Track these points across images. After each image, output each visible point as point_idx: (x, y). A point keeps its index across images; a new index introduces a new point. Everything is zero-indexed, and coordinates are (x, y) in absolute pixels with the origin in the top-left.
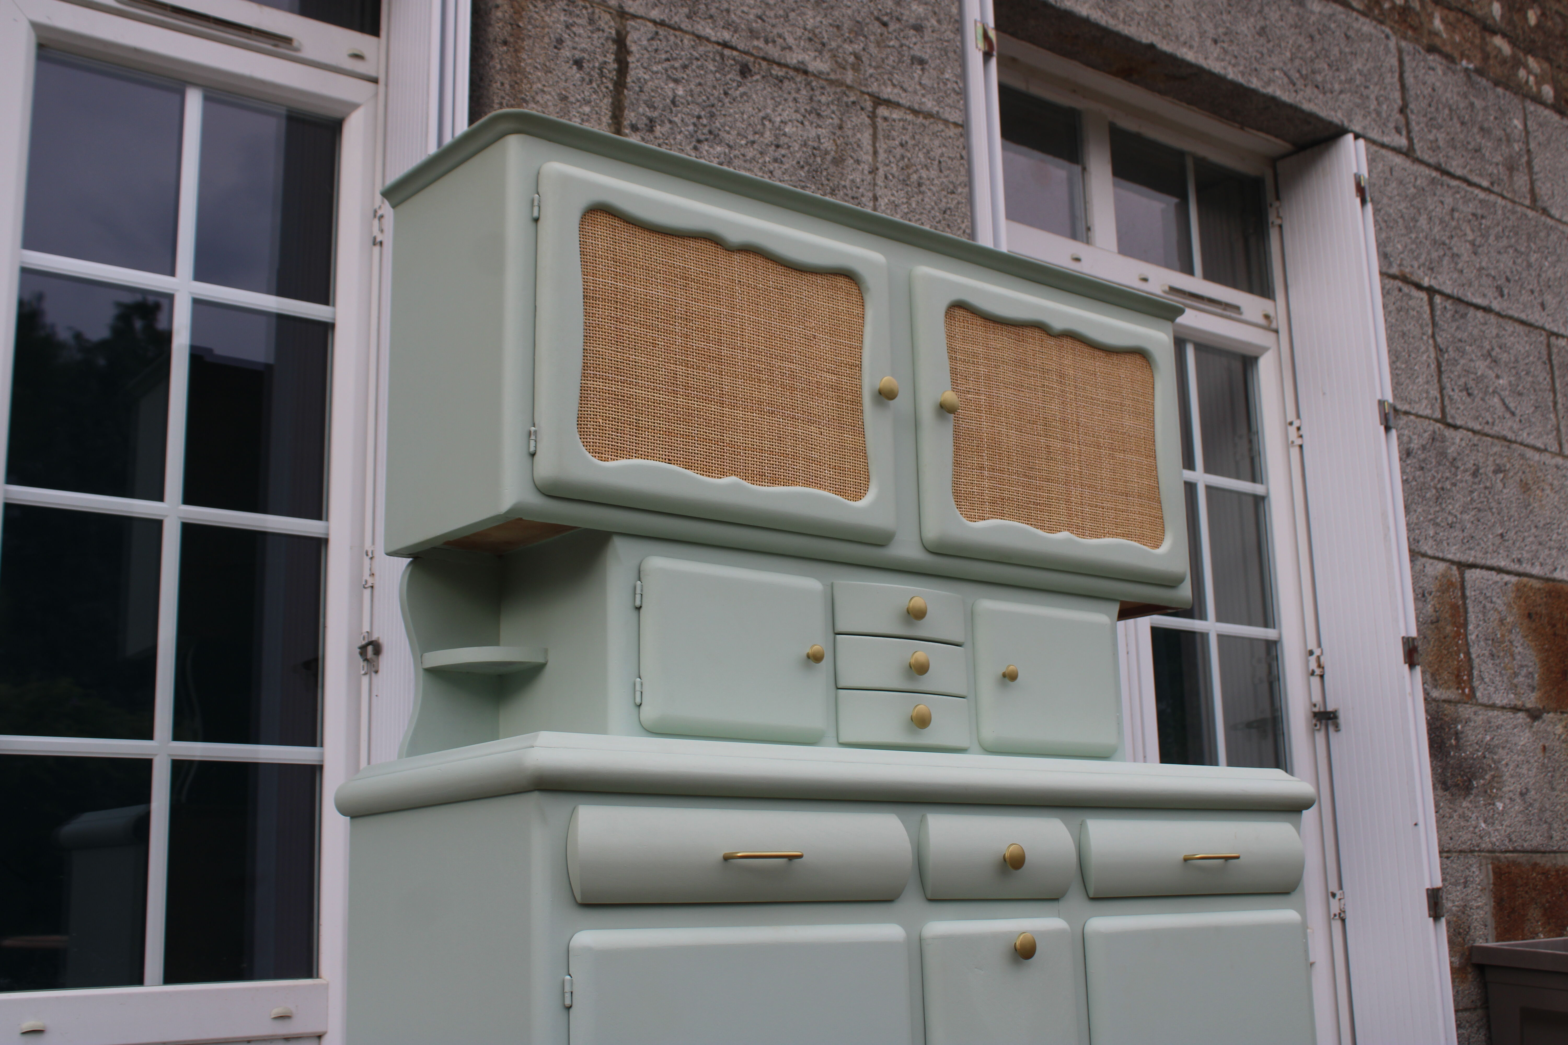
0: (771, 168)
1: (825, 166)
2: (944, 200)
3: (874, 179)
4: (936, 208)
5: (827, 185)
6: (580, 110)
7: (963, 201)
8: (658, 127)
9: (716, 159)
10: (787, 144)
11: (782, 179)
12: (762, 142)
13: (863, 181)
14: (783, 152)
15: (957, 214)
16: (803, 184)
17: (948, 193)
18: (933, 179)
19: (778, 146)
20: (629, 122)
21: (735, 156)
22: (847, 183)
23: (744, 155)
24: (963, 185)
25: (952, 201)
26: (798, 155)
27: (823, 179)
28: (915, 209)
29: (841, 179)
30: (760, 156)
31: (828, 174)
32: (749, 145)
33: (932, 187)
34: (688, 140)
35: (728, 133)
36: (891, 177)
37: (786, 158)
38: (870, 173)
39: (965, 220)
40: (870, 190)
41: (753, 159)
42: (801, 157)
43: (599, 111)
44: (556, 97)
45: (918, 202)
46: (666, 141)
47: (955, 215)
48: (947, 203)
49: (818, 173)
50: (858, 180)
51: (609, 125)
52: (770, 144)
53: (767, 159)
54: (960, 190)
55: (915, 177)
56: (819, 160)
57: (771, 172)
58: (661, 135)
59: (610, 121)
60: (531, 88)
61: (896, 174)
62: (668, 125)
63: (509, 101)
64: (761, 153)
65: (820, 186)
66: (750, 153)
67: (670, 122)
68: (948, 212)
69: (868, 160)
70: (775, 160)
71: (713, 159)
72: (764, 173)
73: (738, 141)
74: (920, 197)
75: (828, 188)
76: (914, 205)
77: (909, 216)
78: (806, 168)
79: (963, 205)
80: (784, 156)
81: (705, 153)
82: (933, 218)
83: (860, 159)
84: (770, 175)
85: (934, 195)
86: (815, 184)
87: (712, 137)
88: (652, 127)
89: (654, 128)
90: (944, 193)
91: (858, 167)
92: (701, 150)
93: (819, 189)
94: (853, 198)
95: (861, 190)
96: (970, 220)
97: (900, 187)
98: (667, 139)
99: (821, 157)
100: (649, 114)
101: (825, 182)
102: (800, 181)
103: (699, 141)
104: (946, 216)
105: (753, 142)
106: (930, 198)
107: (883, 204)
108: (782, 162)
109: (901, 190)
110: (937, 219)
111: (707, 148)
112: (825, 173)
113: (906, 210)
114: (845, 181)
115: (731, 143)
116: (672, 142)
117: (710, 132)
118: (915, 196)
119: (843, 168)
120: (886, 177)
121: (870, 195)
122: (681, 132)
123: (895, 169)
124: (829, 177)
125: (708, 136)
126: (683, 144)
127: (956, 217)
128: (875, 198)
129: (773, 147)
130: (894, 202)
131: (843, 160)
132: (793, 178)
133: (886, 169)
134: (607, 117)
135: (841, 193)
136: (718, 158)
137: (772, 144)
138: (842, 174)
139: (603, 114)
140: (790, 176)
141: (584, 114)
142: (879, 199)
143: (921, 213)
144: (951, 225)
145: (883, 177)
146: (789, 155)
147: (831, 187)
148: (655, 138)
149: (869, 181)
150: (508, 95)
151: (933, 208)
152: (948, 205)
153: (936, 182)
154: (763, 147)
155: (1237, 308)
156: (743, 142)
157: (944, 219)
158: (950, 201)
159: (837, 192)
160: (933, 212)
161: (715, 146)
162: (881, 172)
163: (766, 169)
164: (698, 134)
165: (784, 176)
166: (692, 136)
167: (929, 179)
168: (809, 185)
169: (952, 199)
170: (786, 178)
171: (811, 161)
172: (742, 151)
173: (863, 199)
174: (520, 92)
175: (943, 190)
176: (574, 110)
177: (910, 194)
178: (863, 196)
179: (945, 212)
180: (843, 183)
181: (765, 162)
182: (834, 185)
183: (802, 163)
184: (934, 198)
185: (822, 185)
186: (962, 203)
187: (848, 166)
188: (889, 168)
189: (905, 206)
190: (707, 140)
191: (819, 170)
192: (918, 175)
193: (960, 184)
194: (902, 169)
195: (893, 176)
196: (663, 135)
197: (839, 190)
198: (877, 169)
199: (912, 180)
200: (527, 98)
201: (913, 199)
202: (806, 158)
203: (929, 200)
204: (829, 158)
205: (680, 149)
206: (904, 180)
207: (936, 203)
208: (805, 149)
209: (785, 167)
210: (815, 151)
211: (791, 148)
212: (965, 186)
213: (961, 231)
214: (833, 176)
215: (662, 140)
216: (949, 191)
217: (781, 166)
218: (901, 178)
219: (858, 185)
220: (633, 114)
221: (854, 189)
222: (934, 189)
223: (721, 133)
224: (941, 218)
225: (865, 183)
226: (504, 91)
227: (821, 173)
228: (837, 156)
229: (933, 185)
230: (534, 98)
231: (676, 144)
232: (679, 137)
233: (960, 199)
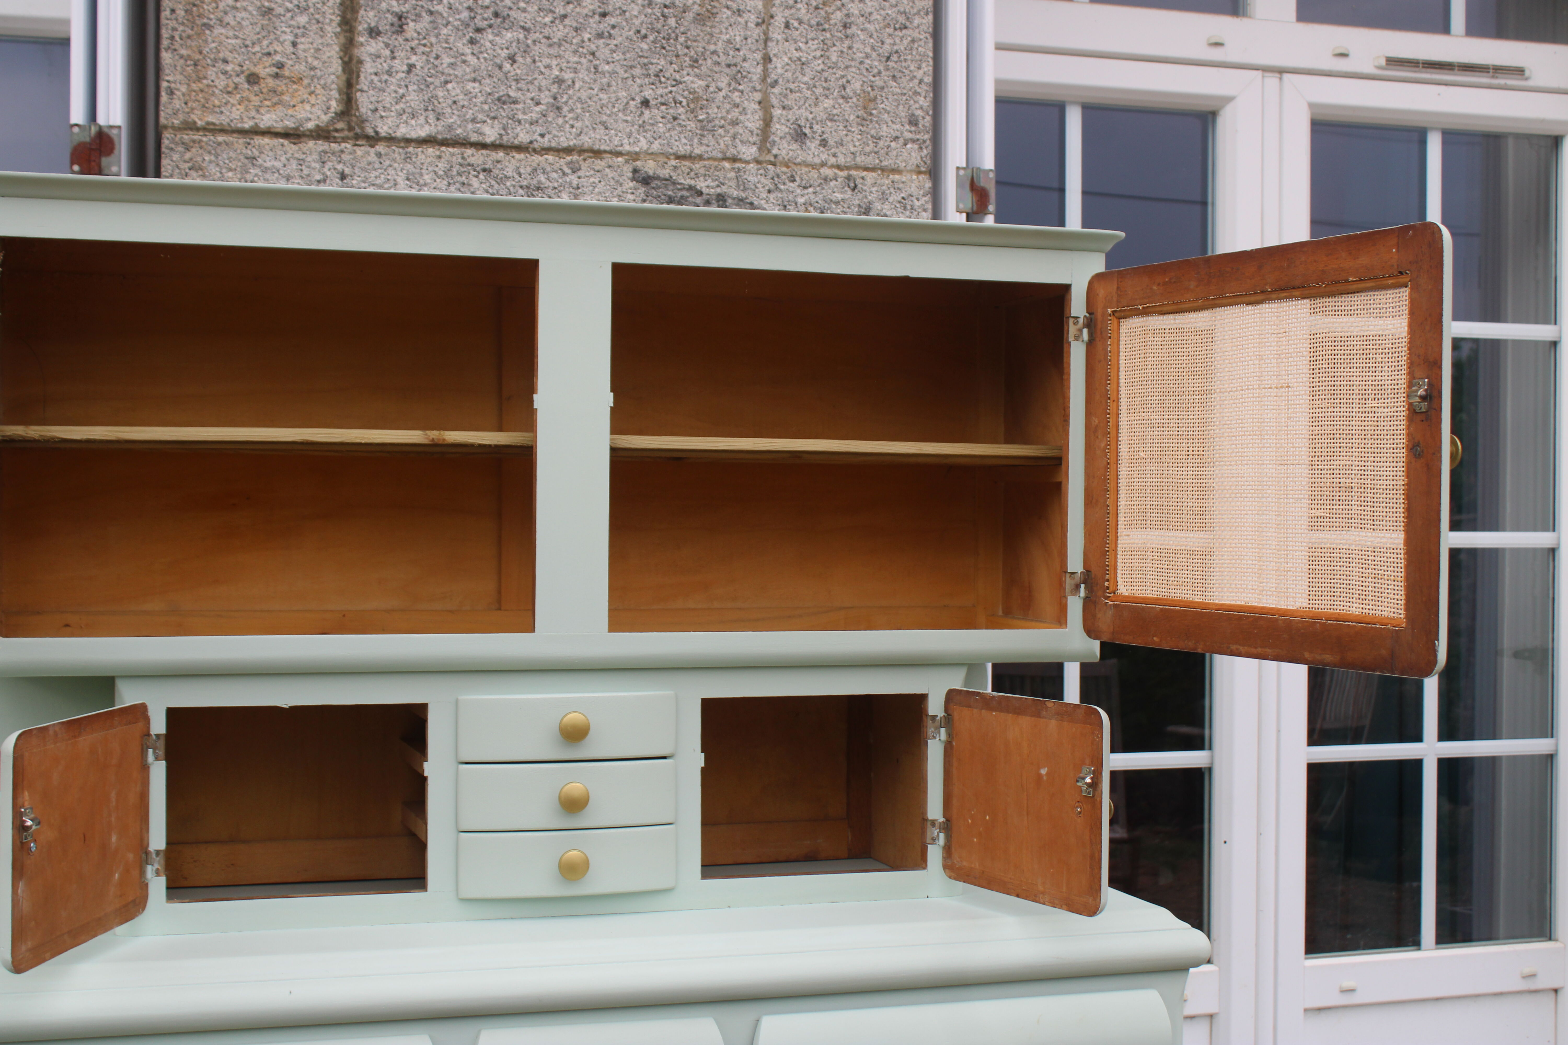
0: (593, 47)
1: (682, 29)
2: (889, 41)
3: (766, 33)
4: (874, 54)
5: (686, 55)
6: (293, 23)
7: (922, 37)
8: (412, 24)
9: (506, 51)
10: (620, 8)
11: (610, 60)
12: (578, 13)
13: (746, 39)
14: (612, 20)
15: (909, 57)
16: (646, 61)
17: (895, 29)
18: (870, 14)
19: (604, 15)
20: (366, 26)
21: (534, 41)
22: (720, 47)
23: (548, 38)
24: (922, 13)
25: (901, 40)
26: (637, 22)
27: (679, 47)
28: (835, 63)
29: (709, 43)
30: (575, 34)
31: (688, 39)
32: (557, 22)
33: (867, 26)
34: (460, 33)
35: (524, 10)
36: (796, 24)
37: (617, 30)
38: (757, 25)
39: (924, 65)
40: (758, 49)
41: (565, 39)
42: (641, 24)
43: (321, 19)
44: (255, 13)
45: (842, 52)
46: (424, 42)
47: (905, 60)
48: (894, 44)
49: (672, 41)
50: (738, 38)
51: (336, 35)
52: (591, 14)
53: (587, 36)
54: (917, 21)
55: (839, 15)
56: (672, 22)
57: (593, 54)
58: (415, 35)
59: (338, 30)
60: (217, 8)
61: (805, 19)
62: (427, 18)
63: (184, 31)
64: (576, 30)
65: (674, 59)
66: (559, 32)
67: (431, 13)
68: (895, 58)
69: (755, 7)
70: (600, 36)
71: (500, 51)
72: (580, 57)
73: (539, 19)
74: (847, 43)
75: (687, 59)
76: (834, 58)
77: (826, 74)
78: (651, 38)
79: (922, 43)
80: (613, 27)
81: (488, 44)
82: (867, 69)
83: (742, 8)
84: (591, 57)
85: (871, 36)
86: (665, 56)
87: (499, 20)
88: (401, 26)
89: (405, 27)
90: (890, 30)
91: (739, 19)
92: (482, 41)
93: (671, 63)
94: (729, 66)
95: (741, 53)
96: (931, 63)
97: (812, 35)
98: (425, 38)
99: (675, 16)
100: (396, 9)
101: (682, 51)
102: (641, 57)
103: (478, 30)
104: (891, 64)
105: (565, 16)
106: (863, 43)
107: (779, 66)
108: (610, 36)
109: (813, 39)
110: (875, 71)
111: (491, 37)
112: (682, 39)
113: (819, 68)
114: (715, 44)
115: (529, 25)
116: (433, 40)
117: (496, 15)
118: (837, 44)
119: (711, 27)
120: (787, 26)
121: (758, 56)
122: (448, 23)
123: (803, 11)
124: (689, 43)
125: (492, 22)
126: (452, 39)
127: (909, 63)
128: (767, 59)
129: (597, 17)
130: (799, 59)
131: (714, 15)
132: (628, 56)
133: (787, 13)
134: (334, 24)
135: (709, 62)
136: (507, 49)
137: (594, 14)
138: (712, 35)
139: (327, 21)
140: (624, 54)
141: (299, 28)
142: (774, 59)
143: (847, 67)
144: (898, 75)
145: (783, 25)
146: (624, 24)
147: (691, 57)
148: (407, 40)
149: (755, 36)
150: (183, 24)
151: (867, 56)
152: (896, 48)
153: (875, 16)
154: (581, 20)
155: (1519, 71)
156: (547, 20)
157: (887, 69)
158: (898, 41)
159: (700, 62)
160: (868, 61)
161: (504, 32)
162: (779, 20)
163: (585, 51)
164: (476, 21)
165: (615, 55)
166: (468, 25)
167: (863, 16)
168: (655, 61)
169: (902, 39)
170: (617, 58)
171: (659, 26)
172: (546, 31)
173: (745, 64)
174: (200, 16)
175: (888, 26)
176: (283, 25)
177: (829, 43)
178: (744, 60)
179: (888, 59)
180: (712, 47)
181: (583, 41)
182: (696, 53)
183: (643, 32)
184: (872, 41)
185: (677, 56)
186: (921, 40)
187: (721, 22)
188: (793, 11)
189: (820, 62)
190: (490, 26)
191: (673, 35)
192: (845, 12)
193: (918, 13)
194: (817, 8)
195: (801, 22)
196: (419, 33)
197: (705, 59)
198: (772, 17)
199: (832, 22)
200: (212, 23)
201: (835, 48)
202: (651, 24)
203: (861, 47)
204: (690, 16)
205: (446, 48)
206: (818, 24)
207: (873, 48)
208: (650, 11)
209: (615, 42)
210: (666, 10)
211: (627, 14)
212: (927, 14)
213: (916, 81)
214: (695, 41)
215: (416, 42)
216: (897, 26)
217: (609, 42)
218: (813, 22)
219: (738, 46)
220: (371, 14)
221: (731, 53)
222: (871, 27)
223: (512, 13)
224: (882, 68)
225: (749, 41)
226: (177, 20)
227: (676, 39)
228: (703, 11)
229: (869, 22)
230: (221, 21)
231: (439, 42)
232: (445, 31)
233: (916, 35)
